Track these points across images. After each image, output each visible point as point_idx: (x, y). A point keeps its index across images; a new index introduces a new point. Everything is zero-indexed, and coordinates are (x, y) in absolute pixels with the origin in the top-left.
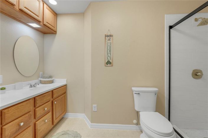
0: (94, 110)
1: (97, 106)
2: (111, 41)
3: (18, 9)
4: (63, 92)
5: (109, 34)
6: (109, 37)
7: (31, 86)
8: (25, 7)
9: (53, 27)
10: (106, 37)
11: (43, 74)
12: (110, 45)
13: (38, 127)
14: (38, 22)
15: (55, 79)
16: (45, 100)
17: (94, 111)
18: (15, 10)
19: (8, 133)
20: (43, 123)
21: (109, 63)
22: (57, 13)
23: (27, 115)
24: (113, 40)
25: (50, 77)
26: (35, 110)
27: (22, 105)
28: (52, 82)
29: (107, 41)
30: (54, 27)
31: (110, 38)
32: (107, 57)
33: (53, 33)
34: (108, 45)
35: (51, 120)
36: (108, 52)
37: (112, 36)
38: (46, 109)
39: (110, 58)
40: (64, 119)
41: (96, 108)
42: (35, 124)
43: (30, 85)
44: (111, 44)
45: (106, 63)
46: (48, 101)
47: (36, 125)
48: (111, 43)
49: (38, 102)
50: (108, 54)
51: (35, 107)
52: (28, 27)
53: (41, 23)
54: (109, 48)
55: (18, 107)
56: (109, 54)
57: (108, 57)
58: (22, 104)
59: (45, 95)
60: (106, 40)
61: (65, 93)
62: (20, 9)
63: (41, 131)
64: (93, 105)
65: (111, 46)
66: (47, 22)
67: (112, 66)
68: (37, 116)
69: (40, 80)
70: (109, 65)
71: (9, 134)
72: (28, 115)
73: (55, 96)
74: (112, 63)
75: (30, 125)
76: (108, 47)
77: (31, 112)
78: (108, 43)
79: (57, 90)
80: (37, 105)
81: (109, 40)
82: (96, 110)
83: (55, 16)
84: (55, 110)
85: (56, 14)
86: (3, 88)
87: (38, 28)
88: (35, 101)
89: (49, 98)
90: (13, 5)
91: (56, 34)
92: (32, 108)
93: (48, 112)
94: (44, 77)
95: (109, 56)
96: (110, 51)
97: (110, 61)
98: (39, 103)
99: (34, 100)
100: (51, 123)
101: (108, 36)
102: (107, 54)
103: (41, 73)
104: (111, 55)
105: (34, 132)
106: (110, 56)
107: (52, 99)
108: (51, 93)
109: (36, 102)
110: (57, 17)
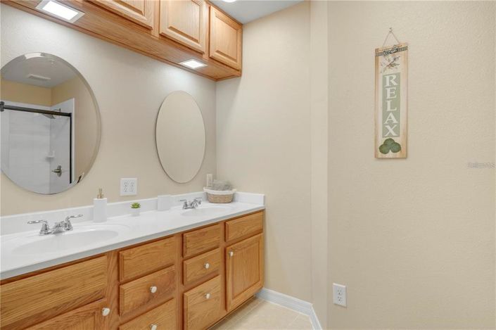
0: (336, 301)
1: (346, 288)
2: (400, 68)
3: (158, 36)
4: (254, 229)
5: (390, 44)
6: (390, 57)
7: (186, 205)
8: (171, 28)
9: (233, 59)
10: (381, 58)
11: (215, 177)
12: (395, 84)
13: (189, 306)
14: (198, 54)
15: (239, 193)
16: (207, 242)
17: (336, 304)
18: (153, 39)
19: (130, 302)
20: (200, 298)
21: (390, 146)
22: (243, 23)
23: (165, 272)
24: (406, 62)
25: (228, 186)
26: (183, 263)
27: (156, 248)
28: (231, 199)
29: (385, 69)
30: (235, 60)
31: (395, 59)
32: (384, 125)
33: (233, 76)
34: (388, 84)
35: (221, 295)
36: (389, 109)
37: (405, 49)
38: (207, 266)
39: (397, 130)
40: (256, 301)
41: (343, 297)
42: (183, 297)
43: (183, 202)
44: (398, 80)
45: (381, 148)
46: (214, 246)
47: (185, 299)
48: (398, 75)
49: (189, 245)
50: (385, 114)
51: (183, 255)
52: (182, 71)
53: (205, 56)
54: (392, 95)
55: (147, 249)
56: (391, 115)
57: (388, 127)
58: (157, 245)
59: (206, 232)
60: (381, 68)
61: (261, 231)
62: (161, 35)
63: (196, 316)
64: (334, 284)
65: (398, 87)
66: (218, 52)
67: (405, 158)
68: (188, 280)
69: (207, 193)
70: (391, 154)
71: (132, 304)
72: (168, 273)
73: (231, 237)
74: (403, 148)
75: (173, 295)
76: (389, 90)
77: (173, 267)
78: (388, 78)
79: (236, 221)
80: (186, 252)
81: (391, 65)
82: (343, 303)
83: (237, 30)
84: (233, 273)
85: (239, 26)
86: (135, 204)
87: (201, 68)
88: (183, 242)
89: (216, 239)
90: (148, 29)
91: (241, 75)
92: (176, 257)
93: (212, 275)
94: (214, 185)
95: (391, 124)
96: (396, 103)
97: (397, 140)
98: (191, 249)
99: (180, 238)
100: (220, 303)
101: (386, 53)
102: (385, 117)
103: (210, 176)
104: (398, 119)
105: (180, 316)
106: (395, 121)
107: (223, 244)
108: (222, 226)
109: (184, 244)
110: (242, 32)
